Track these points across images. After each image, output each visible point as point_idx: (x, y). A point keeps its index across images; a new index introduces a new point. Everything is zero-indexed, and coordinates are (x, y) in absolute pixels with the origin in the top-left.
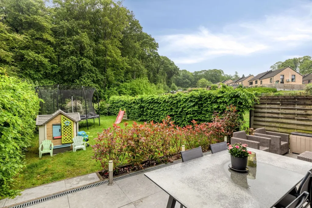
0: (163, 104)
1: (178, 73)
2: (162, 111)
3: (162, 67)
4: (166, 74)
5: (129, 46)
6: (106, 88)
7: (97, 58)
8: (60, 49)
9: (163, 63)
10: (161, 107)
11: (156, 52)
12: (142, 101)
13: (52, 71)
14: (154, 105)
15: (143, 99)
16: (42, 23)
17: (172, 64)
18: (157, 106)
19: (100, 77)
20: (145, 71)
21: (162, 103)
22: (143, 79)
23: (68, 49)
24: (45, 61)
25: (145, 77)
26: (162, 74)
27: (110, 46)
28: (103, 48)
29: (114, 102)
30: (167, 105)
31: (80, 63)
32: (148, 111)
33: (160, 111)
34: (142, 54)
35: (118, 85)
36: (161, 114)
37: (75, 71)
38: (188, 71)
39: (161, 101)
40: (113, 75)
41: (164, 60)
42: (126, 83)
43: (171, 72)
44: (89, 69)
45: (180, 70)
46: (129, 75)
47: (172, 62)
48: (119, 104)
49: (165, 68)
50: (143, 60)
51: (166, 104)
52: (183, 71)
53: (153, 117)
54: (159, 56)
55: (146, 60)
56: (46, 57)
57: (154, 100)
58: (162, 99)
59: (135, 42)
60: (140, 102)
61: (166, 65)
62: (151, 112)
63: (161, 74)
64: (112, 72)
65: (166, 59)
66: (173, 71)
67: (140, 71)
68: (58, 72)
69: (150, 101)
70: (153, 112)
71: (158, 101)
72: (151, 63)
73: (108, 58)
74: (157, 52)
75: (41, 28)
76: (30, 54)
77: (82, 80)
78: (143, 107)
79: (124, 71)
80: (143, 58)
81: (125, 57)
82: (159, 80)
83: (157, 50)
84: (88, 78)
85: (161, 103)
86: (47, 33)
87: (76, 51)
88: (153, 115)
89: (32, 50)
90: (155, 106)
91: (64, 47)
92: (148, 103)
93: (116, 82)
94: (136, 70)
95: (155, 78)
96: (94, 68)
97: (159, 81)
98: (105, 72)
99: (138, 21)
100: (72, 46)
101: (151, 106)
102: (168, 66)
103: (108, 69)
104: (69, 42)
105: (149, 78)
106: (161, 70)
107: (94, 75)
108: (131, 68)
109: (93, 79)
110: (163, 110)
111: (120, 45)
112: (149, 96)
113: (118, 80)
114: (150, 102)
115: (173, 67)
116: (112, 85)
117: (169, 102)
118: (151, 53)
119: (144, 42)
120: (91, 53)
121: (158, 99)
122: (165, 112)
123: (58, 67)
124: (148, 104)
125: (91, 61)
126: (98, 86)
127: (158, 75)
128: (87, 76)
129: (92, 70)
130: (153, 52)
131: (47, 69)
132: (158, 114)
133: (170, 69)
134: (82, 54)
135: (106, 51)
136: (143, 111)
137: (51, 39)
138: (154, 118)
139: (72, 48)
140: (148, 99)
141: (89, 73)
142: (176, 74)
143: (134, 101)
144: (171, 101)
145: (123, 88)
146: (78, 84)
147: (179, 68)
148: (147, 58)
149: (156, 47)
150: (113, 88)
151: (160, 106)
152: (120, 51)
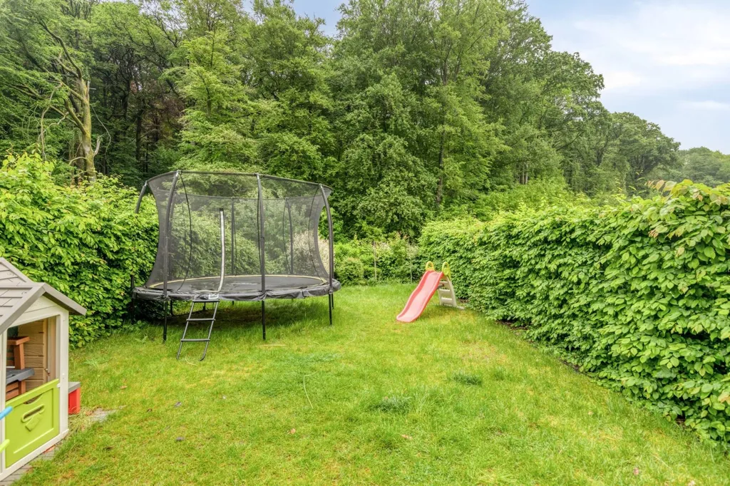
0: (625, 256)
1: (673, 159)
2: (614, 292)
3: (613, 145)
4: (628, 165)
5: (509, 93)
6: (441, 206)
7: (420, 132)
8: (343, 123)
9: (617, 133)
10: (610, 273)
11: (593, 103)
12: (509, 237)
13: (325, 172)
14: (565, 255)
15: (513, 227)
16: (309, 70)
17: (654, 131)
18: (584, 263)
19: (428, 178)
20: (557, 158)
21: (616, 246)
22: (547, 180)
23: (356, 117)
24: (312, 150)
25: (556, 176)
26: (614, 164)
27: (453, 99)
28: (435, 105)
29: (431, 240)
30: (661, 261)
31: (380, 148)
32: (536, 283)
33: (601, 295)
34: (550, 115)
35: (473, 200)
36: (611, 311)
37: (369, 169)
38: (713, 149)
39: (608, 238)
40: (459, 172)
41: (621, 125)
42: (493, 193)
43: (647, 157)
44: (399, 159)
45: (681, 148)
46: (505, 171)
47: (653, 125)
48: (440, 249)
49: (623, 147)
50: (551, 129)
51: (654, 257)
52: (693, 151)
53: (561, 316)
54: (604, 113)
55: (561, 129)
56: (314, 142)
57: (565, 229)
58: (621, 222)
59: (527, 80)
60: (503, 242)
61: (630, 137)
62: (549, 288)
63: (611, 164)
64: (456, 165)
65: (631, 118)
66: (656, 153)
67: (540, 158)
68: (337, 173)
69: (542, 236)
70: (558, 290)
71: (591, 238)
72: (577, 137)
73: (447, 128)
74: (597, 102)
75: (308, 83)
76: (286, 138)
77: (381, 189)
78: (515, 264)
79: (491, 160)
80: (550, 124)
81: (496, 121)
82: (602, 182)
83: (598, 96)
84: (398, 183)
85: (608, 247)
86: (320, 90)
87: (373, 120)
88: (560, 306)
89: (291, 131)
90: (569, 260)
91: (349, 116)
92: (535, 245)
93: (467, 192)
94: (528, 155)
95: (589, 179)
96: (410, 159)
97: (604, 186)
98: (440, 168)
99: (538, 22)
100: (363, 111)
101: (550, 262)
102: (636, 141)
103: (446, 157)
104: (358, 102)
105: (570, 180)
106: (611, 153)
107: (410, 175)
108: (511, 152)
109: (409, 184)
110: (625, 287)
111: (483, 93)
112: (542, 213)
113: (473, 186)
114: (546, 241)
115: (655, 140)
116: (456, 198)
117: (675, 238)
118: (577, 107)
119: (555, 78)
120: (405, 122)
121: (592, 222)
122: (638, 305)
123: (337, 163)
124: (534, 252)
125: (405, 140)
126: (418, 201)
127: (599, 170)
128: (394, 178)
129: (407, 163)
130: (586, 103)
131: (315, 169)
132: (588, 305)
133: (643, 147)
134: (385, 128)
135: (444, 113)
136: (512, 279)
137: (325, 102)
138: (563, 323)
139: (365, 115)
140: (536, 228)
141: (401, 171)
142: (666, 163)
143: (481, 235)
144: (704, 234)
145: (486, 205)
146: (373, 198)
147: (678, 145)
148: (565, 121)
149: (596, 86)
150: (459, 205)
151: (603, 267)
152: (481, 109)
